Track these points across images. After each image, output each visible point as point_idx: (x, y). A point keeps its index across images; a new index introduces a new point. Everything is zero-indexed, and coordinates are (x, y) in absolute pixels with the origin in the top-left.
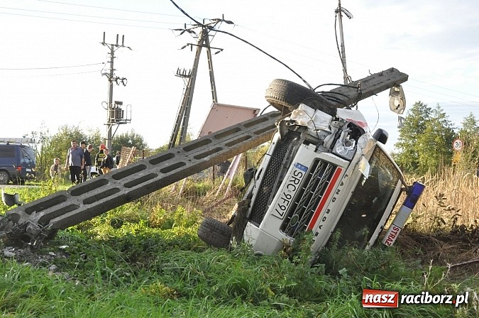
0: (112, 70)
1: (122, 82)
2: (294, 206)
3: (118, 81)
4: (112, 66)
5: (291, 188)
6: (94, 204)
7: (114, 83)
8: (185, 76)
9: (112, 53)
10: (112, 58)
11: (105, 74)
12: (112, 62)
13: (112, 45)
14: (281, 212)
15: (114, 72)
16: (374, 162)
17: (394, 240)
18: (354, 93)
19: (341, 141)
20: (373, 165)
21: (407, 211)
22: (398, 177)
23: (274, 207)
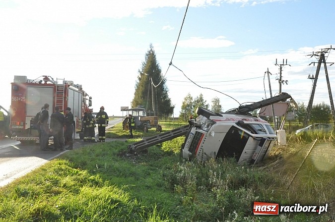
0: (281, 77)
2: (191, 144)
4: (281, 75)
6: (150, 143)
7: (282, 83)
8: (313, 78)
9: (281, 68)
10: (281, 71)
12: (281, 73)
13: (281, 65)
16: (233, 131)
17: (256, 157)
18: (259, 105)
19: (206, 126)
20: (233, 133)
21: (259, 147)
22: (249, 135)
23: (186, 145)
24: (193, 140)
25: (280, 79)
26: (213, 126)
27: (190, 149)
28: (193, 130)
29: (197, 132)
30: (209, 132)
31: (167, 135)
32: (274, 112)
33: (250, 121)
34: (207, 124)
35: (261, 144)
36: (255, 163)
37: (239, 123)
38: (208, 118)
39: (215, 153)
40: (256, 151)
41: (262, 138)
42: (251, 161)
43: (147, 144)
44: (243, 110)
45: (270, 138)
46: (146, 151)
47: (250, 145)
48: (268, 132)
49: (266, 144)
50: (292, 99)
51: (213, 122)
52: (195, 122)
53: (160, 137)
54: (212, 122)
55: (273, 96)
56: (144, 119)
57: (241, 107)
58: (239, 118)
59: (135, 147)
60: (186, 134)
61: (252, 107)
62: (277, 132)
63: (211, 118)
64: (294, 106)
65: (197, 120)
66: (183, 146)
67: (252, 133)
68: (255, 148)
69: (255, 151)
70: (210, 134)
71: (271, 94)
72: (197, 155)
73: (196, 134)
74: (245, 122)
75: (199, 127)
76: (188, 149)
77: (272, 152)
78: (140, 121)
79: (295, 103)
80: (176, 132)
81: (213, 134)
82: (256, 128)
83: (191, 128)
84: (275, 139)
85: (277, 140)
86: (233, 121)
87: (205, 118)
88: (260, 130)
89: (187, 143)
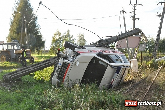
0: (134, 15)
1: (139, 20)
3: (137, 19)
5: (58, 69)
6: (23, 73)
7: (135, 20)
8: (161, 16)
9: (134, 8)
10: (134, 10)
11: (132, 17)
12: (134, 12)
13: (134, 5)
14: (56, 75)
15: (135, 16)
16: (94, 61)
17: (113, 82)
18: (116, 38)
19: (71, 57)
20: (94, 62)
21: (116, 74)
22: (108, 64)
23: (55, 73)
24: (61, 69)
25: (134, 17)
26: (78, 57)
27: (58, 77)
28: (61, 61)
29: (64, 62)
30: (74, 62)
31: (39, 65)
32: (128, 45)
33: (108, 52)
34: (72, 55)
35: (118, 72)
36: (112, 88)
37: (99, 55)
38: (73, 50)
39: (79, 80)
40: (114, 78)
41: (118, 66)
42: (110, 86)
43: (21, 74)
44: (103, 43)
45: (124, 66)
46: (20, 80)
47: (108, 72)
48: (123, 61)
49: (121, 72)
50: (142, 33)
51: (78, 54)
52: (62, 54)
53: (33, 67)
54: (76, 54)
55: (127, 31)
56: (18, 52)
57: (101, 41)
58: (99, 50)
59: (10, 77)
60: (55, 64)
61: (110, 41)
62: (130, 62)
63: (76, 50)
64: (144, 39)
65: (64, 52)
66: (52, 75)
67: (110, 62)
68: (113, 75)
69: (112, 78)
70: (75, 64)
71: (126, 29)
72: (64, 82)
73: (63, 64)
74: (105, 53)
75: (66, 58)
76: (56, 77)
77: (127, 78)
78: (15, 54)
79: (145, 37)
80: (46, 62)
81: (78, 64)
82: (114, 58)
83: (59, 59)
84: (129, 67)
85: (131, 68)
86: (94, 53)
87: (71, 51)
88: (117, 60)
89: (55, 72)
